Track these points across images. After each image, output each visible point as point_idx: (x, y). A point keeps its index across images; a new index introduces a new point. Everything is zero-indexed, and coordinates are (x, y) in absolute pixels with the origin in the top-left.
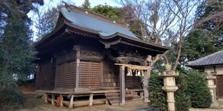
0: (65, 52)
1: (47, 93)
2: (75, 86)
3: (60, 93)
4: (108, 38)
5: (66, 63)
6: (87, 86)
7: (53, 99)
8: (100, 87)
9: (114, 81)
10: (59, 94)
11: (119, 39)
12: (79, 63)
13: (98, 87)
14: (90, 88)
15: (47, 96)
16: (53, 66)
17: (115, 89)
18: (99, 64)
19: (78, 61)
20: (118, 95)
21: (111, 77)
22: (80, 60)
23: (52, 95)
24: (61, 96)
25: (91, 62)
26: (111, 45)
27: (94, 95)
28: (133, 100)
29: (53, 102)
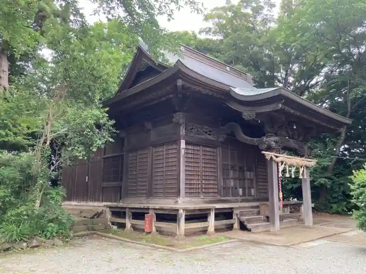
0: (149, 125)
1: (110, 208)
2: (178, 194)
3: (151, 206)
4: (253, 99)
5: (151, 147)
6: (197, 194)
7: (129, 218)
8: (219, 197)
9: (240, 185)
10: (148, 209)
11: (282, 100)
12: (183, 148)
13: (215, 195)
14: (202, 197)
15: (111, 212)
16: (104, 154)
17: (243, 201)
18: (215, 150)
19: (183, 144)
20: (255, 212)
21: (233, 175)
22: (187, 143)
23: (127, 210)
24: (151, 212)
25: (204, 146)
26: (257, 114)
27: (217, 212)
28: (284, 221)
29: (128, 225)
